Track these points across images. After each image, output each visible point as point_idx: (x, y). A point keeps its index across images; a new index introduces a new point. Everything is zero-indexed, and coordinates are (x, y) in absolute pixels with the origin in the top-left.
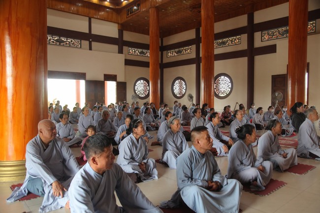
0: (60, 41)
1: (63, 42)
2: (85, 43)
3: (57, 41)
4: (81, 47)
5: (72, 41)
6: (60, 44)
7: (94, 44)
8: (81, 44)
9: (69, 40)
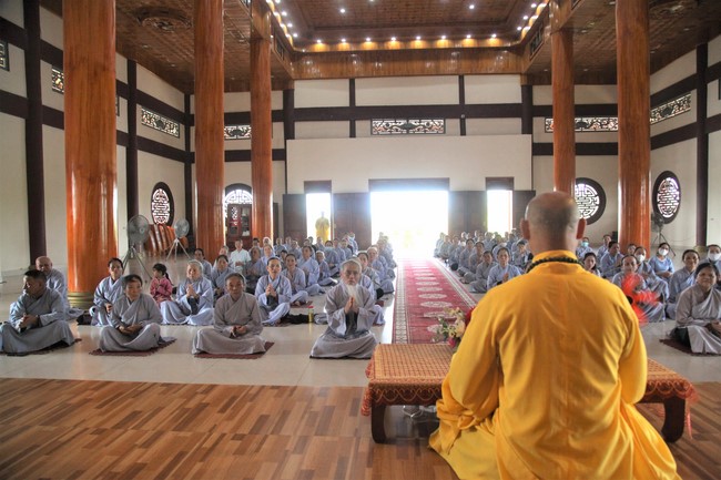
0: (408, 128)
1: (414, 127)
2: (454, 124)
3: (403, 127)
4: (444, 132)
5: (428, 124)
6: (408, 133)
7: (469, 122)
8: (444, 126)
9: (424, 122)
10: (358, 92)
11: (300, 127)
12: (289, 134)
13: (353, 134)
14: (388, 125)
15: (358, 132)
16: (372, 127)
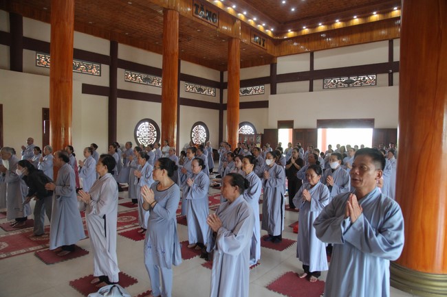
0: (349, 83)
1: (353, 82)
2: (384, 77)
3: (345, 82)
4: (376, 84)
5: (364, 79)
6: (349, 86)
8: (376, 80)
9: (361, 78)
10: (315, 61)
11: (280, 86)
12: (273, 92)
13: (311, 90)
14: (335, 81)
15: (314, 88)
16: (324, 84)
